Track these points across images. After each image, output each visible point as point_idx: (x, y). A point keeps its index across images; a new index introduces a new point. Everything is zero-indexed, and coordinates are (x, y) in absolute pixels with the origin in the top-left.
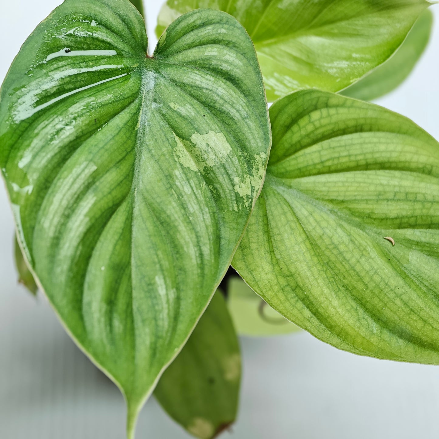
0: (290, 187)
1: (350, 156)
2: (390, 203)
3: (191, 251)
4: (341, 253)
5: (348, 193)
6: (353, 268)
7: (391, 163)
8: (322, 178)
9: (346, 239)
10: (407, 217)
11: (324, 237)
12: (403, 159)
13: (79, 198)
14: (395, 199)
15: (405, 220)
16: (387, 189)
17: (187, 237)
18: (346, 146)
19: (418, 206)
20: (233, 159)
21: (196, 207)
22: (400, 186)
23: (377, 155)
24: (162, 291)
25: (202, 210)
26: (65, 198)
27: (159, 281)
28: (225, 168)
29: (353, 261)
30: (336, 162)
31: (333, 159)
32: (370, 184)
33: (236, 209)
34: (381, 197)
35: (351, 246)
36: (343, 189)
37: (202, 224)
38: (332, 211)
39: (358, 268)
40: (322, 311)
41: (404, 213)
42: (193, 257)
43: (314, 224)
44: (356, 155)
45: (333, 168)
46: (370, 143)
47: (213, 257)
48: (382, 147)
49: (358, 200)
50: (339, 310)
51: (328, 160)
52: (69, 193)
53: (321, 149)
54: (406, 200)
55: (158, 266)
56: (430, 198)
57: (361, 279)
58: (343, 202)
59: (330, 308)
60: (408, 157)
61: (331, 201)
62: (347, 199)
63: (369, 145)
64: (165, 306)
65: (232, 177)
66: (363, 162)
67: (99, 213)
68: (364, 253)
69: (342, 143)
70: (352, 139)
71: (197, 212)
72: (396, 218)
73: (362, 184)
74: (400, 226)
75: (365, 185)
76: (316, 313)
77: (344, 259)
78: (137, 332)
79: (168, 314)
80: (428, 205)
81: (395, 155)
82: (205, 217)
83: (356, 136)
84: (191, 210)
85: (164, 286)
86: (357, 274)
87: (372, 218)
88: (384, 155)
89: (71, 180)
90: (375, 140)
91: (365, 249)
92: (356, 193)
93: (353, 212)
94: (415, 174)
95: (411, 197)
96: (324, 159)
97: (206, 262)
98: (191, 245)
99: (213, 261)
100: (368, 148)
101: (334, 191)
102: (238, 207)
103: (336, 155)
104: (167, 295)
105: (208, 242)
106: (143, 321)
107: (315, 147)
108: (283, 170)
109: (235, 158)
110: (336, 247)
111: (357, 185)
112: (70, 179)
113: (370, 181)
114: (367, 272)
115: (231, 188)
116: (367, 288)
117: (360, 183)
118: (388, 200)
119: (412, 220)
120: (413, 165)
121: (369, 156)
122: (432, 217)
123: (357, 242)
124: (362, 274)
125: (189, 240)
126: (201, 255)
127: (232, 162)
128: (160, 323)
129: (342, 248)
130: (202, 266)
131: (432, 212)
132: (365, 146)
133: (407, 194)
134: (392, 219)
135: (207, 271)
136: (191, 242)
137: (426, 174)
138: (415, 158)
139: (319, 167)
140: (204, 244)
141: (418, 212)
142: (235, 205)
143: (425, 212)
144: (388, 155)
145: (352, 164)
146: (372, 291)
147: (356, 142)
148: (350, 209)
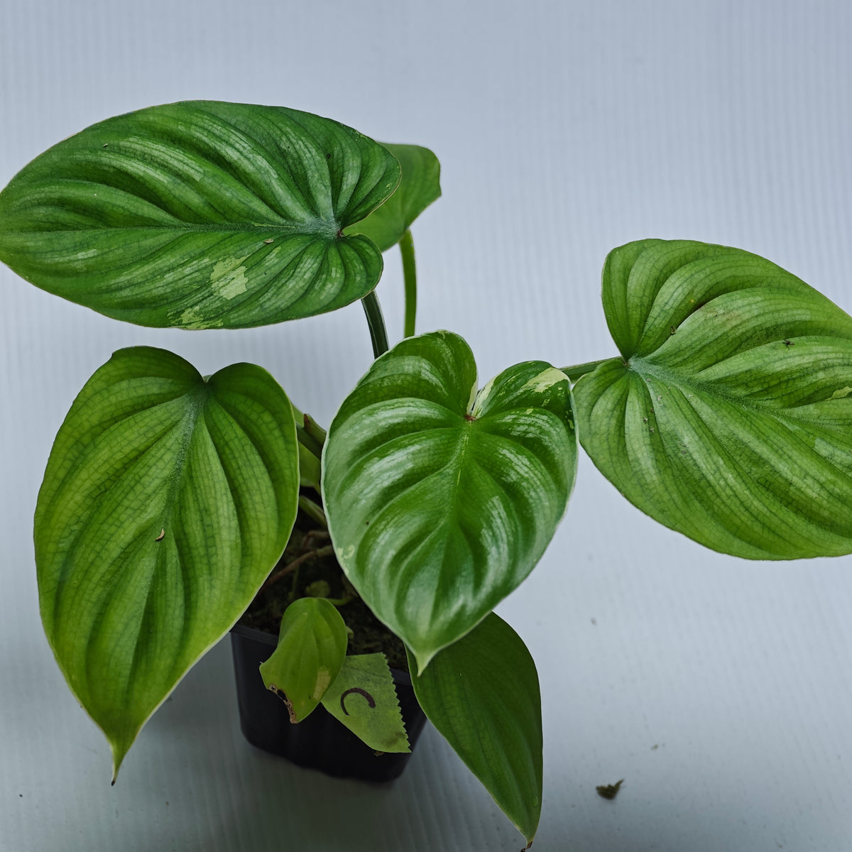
0: (195, 423)
1: (239, 468)
2: (199, 523)
3: (123, 278)
4: (132, 488)
5: (200, 479)
6: (119, 504)
7: (244, 513)
8: (211, 450)
9: (149, 490)
10: (188, 544)
11: (146, 469)
12: (251, 522)
13: (164, 167)
14: (205, 527)
15: (184, 543)
16: (214, 517)
17: (138, 273)
18: (249, 460)
19: (202, 551)
20: (218, 302)
21: (170, 279)
22: (219, 528)
23: (247, 496)
24: (81, 255)
25: (167, 285)
26: (161, 153)
27: (91, 253)
28: (209, 296)
29: (126, 503)
30: (230, 457)
31: (232, 452)
32: (216, 498)
33: (169, 315)
34: (204, 513)
35: (142, 497)
36: (204, 474)
37: (152, 287)
38: (179, 469)
39: (120, 509)
40: (67, 487)
41: (191, 540)
42: (117, 281)
43: (159, 455)
44: (241, 474)
45: (224, 457)
46: (258, 483)
47: (119, 300)
48: (257, 498)
49: (196, 492)
50: (72, 502)
51: (230, 448)
52: (167, 157)
53: (240, 437)
54: (206, 538)
55: (107, 250)
56: (214, 560)
57: (110, 515)
58: (191, 477)
59: (71, 493)
60: (254, 528)
61: (190, 466)
62: (195, 480)
63: (255, 484)
64: (67, 259)
65: (200, 304)
66: (237, 484)
67: (151, 187)
68: (138, 512)
69: (251, 457)
70: (258, 465)
71: (165, 281)
72: (185, 534)
73: (213, 490)
74: (178, 541)
75: (213, 492)
76: (63, 482)
77: (127, 494)
78: (38, 234)
79: (58, 263)
80: (205, 561)
81: (253, 514)
82: (160, 289)
83: (263, 469)
84: (167, 276)
85: (86, 257)
86: (114, 510)
87: (180, 511)
88: (249, 502)
89: (181, 159)
90: (264, 489)
91: (143, 511)
92: (202, 487)
93: (182, 491)
94: (239, 541)
95: (210, 542)
96: (231, 444)
97: (114, 294)
98: (129, 277)
99: (116, 301)
100: (253, 484)
101: (199, 465)
102: (171, 315)
103: (237, 455)
104: (78, 260)
105: (134, 293)
106: (50, 240)
107: (240, 432)
108: (211, 410)
109: (218, 304)
110: (137, 482)
111: (211, 484)
112: (181, 157)
113: (219, 497)
114: (118, 519)
115: (189, 305)
116: (102, 524)
117: (214, 487)
118: (202, 520)
119: (186, 550)
120: (247, 536)
121: (244, 488)
122: (193, 567)
123: (149, 501)
124: (115, 515)
125: (134, 275)
126: (120, 289)
127: (215, 301)
128: (49, 255)
129: (139, 488)
130: (109, 290)
131: (198, 566)
132: (253, 480)
133: (213, 536)
134: (183, 531)
135: (106, 296)
136: (132, 277)
137: (242, 552)
138: (255, 535)
139: (222, 442)
140: (132, 290)
141: (195, 553)
142: (172, 313)
143: (197, 559)
144: (250, 506)
145: (232, 474)
146: (99, 529)
147: (256, 470)
148: (185, 487)
